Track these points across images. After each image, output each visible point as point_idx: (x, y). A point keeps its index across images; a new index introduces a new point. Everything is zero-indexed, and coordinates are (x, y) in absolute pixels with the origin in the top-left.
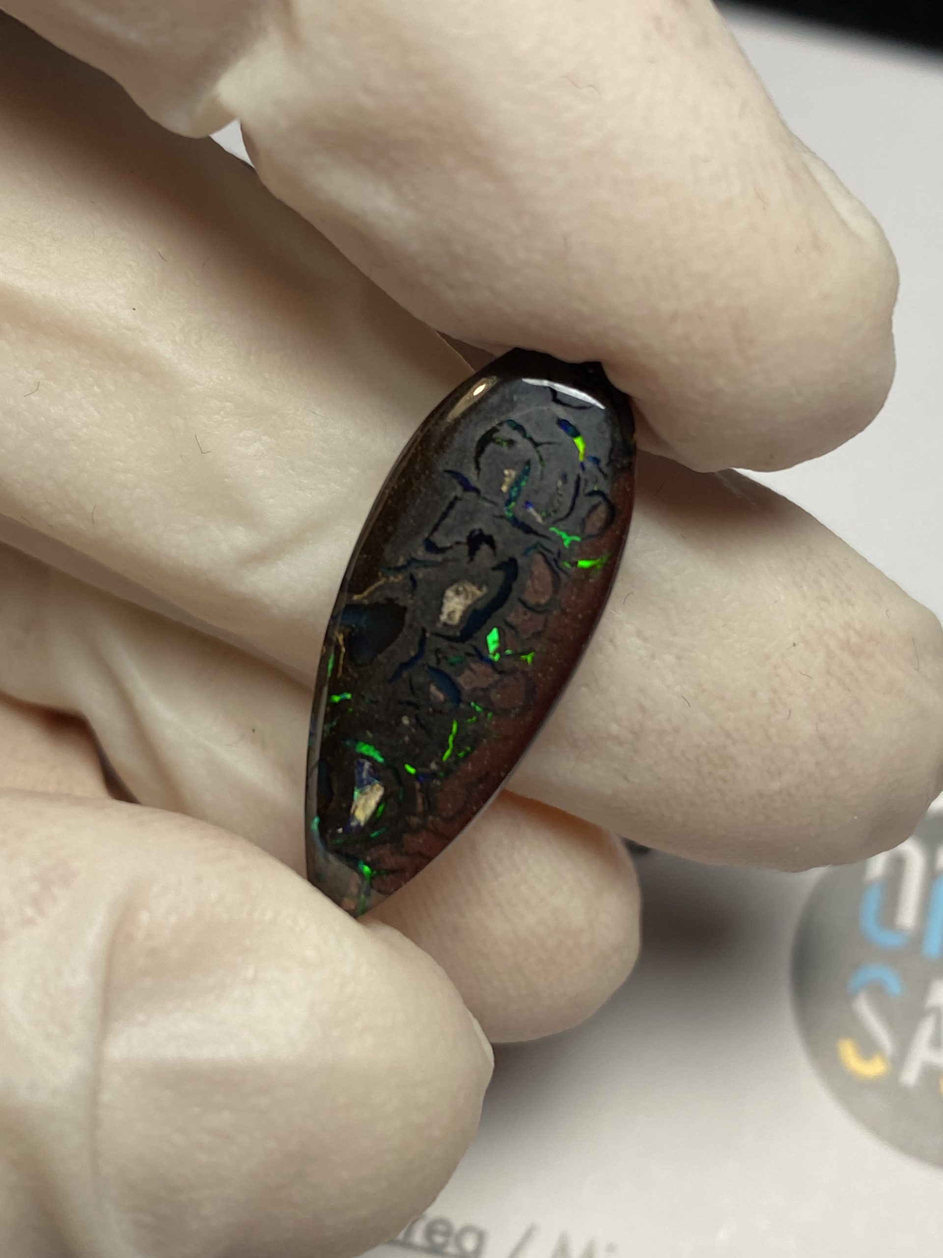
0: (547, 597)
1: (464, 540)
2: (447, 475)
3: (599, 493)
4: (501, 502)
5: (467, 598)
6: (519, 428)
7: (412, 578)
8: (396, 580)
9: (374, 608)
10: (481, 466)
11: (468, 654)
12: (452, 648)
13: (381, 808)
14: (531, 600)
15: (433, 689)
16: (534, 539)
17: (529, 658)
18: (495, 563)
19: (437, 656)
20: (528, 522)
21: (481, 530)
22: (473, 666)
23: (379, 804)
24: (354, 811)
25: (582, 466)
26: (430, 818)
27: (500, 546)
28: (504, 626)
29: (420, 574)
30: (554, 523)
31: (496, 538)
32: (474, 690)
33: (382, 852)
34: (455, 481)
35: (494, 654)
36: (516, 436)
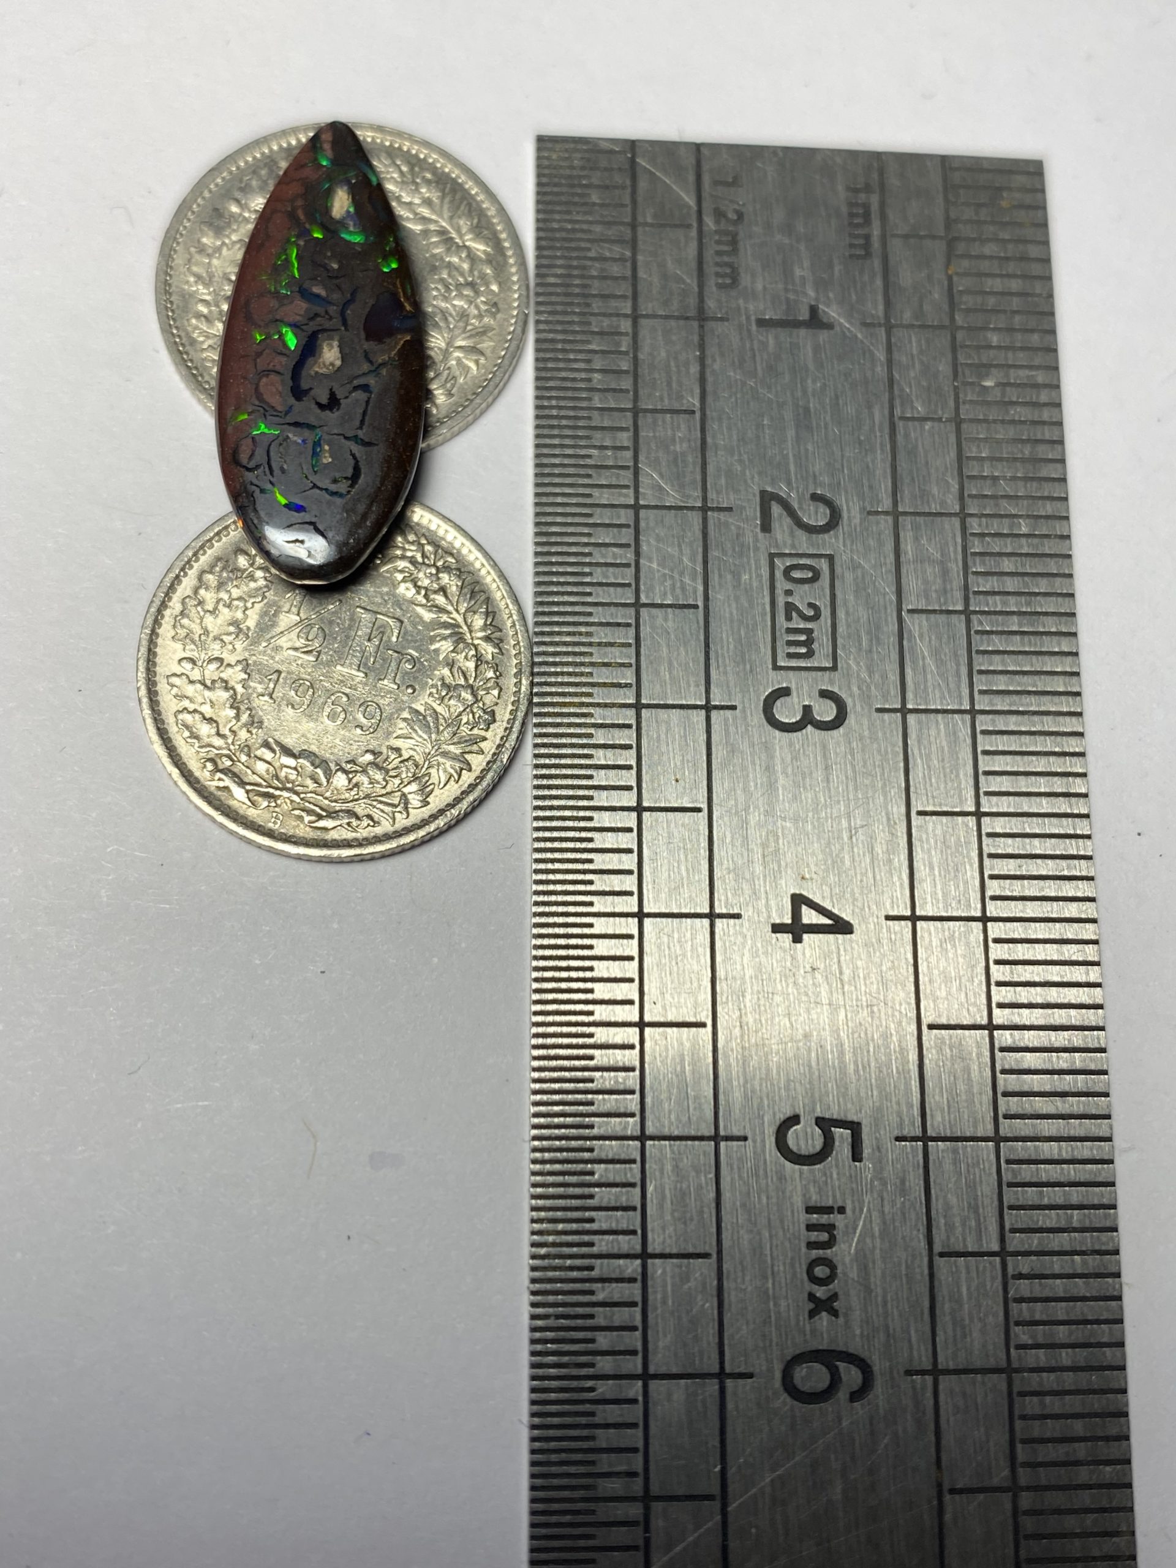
0: (261, 384)
1: (343, 401)
2: (374, 442)
3: (252, 470)
4: (325, 437)
5: (324, 363)
6: (334, 494)
7: (371, 362)
8: (382, 357)
9: (391, 335)
10: (351, 457)
11: (307, 324)
12: (321, 325)
13: (329, 203)
14: (273, 376)
15: (323, 292)
16: (289, 419)
17: (259, 338)
18: (312, 393)
19: (330, 316)
20: (299, 429)
21: (332, 412)
22: (298, 318)
23: (332, 206)
24: (348, 196)
25: (273, 484)
26: (290, 209)
27: (314, 406)
28: (287, 352)
29: (366, 367)
30: (278, 436)
31: (319, 411)
32: (292, 302)
33: (316, 177)
34: (367, 440)
35: (286, 331)
36: (333, 487)
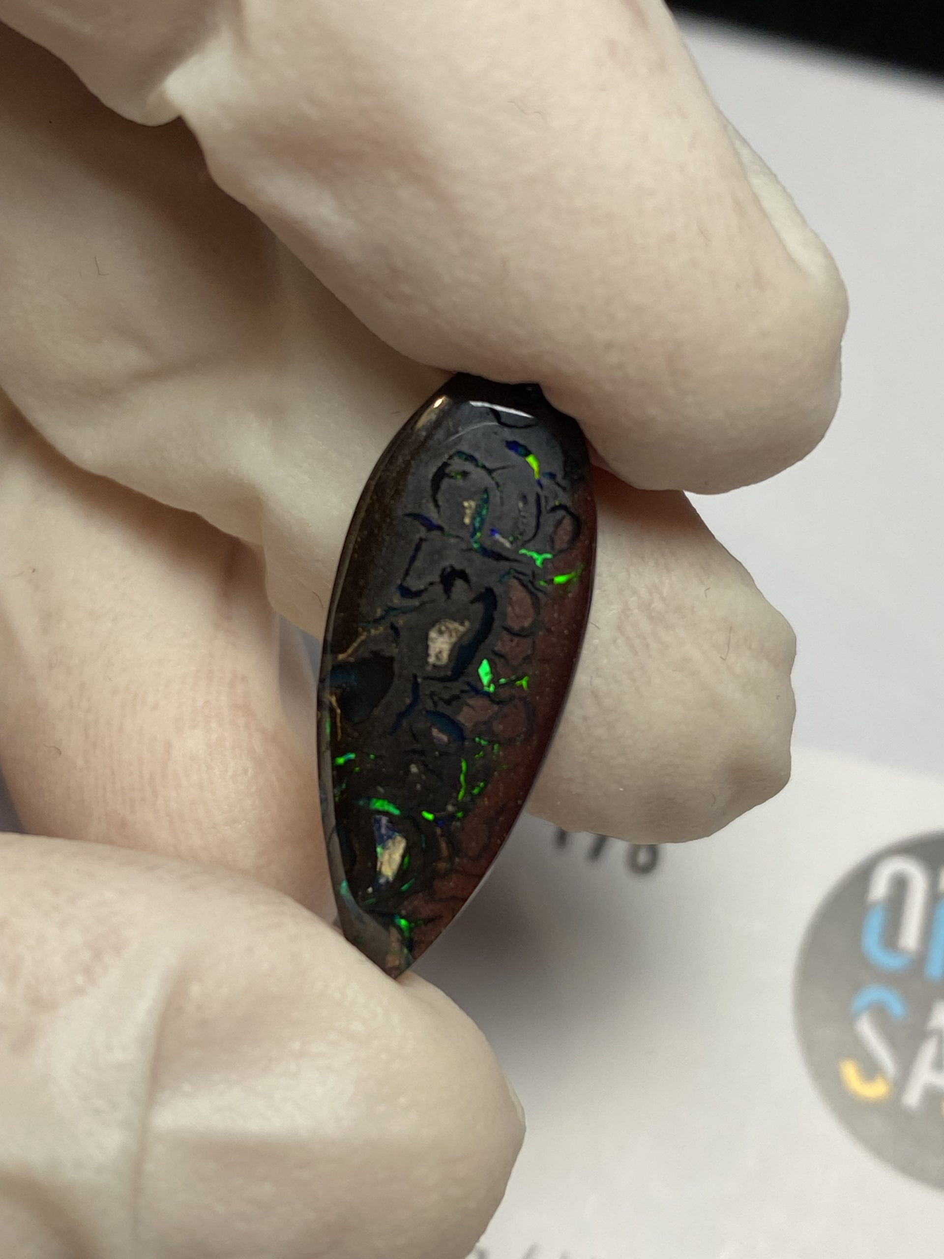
0: (530, 620)
1: (437, 579)
2: (408, 519)
3: (562, 507)
4: (465, 534)
5: (451, 636)
6: (471, 458)
7: (394, 628)
8: (378, 632)
9: (361, 665)
10: (440, 503)
11: (463, 691)
12: (445, 688)
13: (406, 859)
14: (516, 627)
15: (435, 732)
16: (506, 565)
17: (524, 682)
18: (472, 596)
19: (432, 698)
20: (497, 549)
21: (452, 567)
22: (471, 702)
23: (403, 857)
24: (380, 868)
25: (539, 483)
26: (457, 860)
27: (473, 579)
28: (493, 657)
29: (400, 622)
30: (523, 546)
31: (468, 571)
32: (476, 724)
33: (416, 903)
34: (417, 523)
35: (489, 686)
36: (469, 467)
